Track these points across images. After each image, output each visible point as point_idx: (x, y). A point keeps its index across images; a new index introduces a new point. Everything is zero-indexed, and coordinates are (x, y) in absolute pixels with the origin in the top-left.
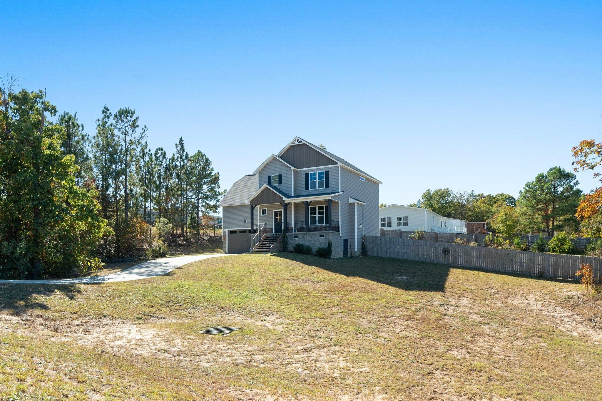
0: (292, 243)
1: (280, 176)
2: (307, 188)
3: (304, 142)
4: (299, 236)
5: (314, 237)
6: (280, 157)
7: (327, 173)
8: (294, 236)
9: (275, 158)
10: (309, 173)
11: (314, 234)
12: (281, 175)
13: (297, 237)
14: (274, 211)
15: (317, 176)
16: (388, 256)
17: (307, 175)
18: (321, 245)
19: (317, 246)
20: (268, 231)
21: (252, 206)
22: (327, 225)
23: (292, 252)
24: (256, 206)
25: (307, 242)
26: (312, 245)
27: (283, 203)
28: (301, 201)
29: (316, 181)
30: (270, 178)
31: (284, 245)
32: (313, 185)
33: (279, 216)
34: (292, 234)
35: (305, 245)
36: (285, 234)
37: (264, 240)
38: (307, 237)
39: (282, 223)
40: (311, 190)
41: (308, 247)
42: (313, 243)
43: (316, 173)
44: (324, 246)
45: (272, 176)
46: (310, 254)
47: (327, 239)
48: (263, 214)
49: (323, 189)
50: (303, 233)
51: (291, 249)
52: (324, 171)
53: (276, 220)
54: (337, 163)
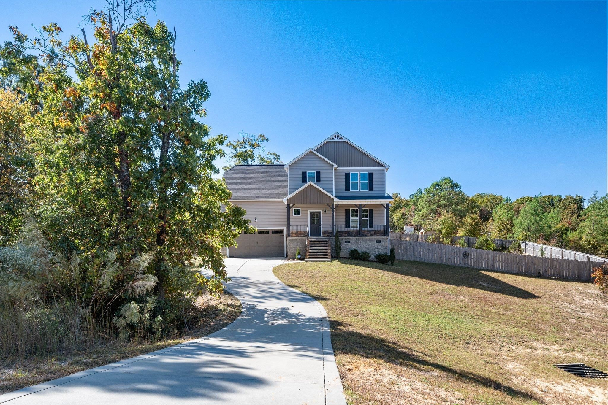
0: (346, 248)
1: (318, 174)
2: (347, 189)
3: (345, 140)
4: (351, 241)
5: (370, 242)
6: (316, 150)
7: (371, 175)
8: (344, 240)
9: (311, 152)
10: (350, 173)
11: (370, 239)
12: (319, 172)
13: (349, 242)
14: (309, 211)
15: (359, 177)
16: (413, 259)
17: (347, 175)
18: (378, 251)
19: (373, 252)
20: (302, 234)
21: (288, 205)
22: (371, 229)
23: (347, 258)
24: (294, 205)
25: (361, 247)
26: (368, 251)
27: (330, 204)
28: (353, 203)
29: (358, 182)
30: (304, 174)
31: (336, 251)
32: (355, 186)
33: (315, 217)
34: (343, 239)
35: (359, 251)
36: (338, 238)
37: (311, 245)
38: (361, 242)
39: (320, 225)
40: (352, 192)
41: (365, 253)
42: (369, 249)
43: (359, 174)
44: (381, 252)
45: (307, 172)
46: (367, 260)
47: (384, 245)
48: (295, 214)
49: (367, 192)
50: (357, 237)
51: (342, 254)
52: (368, 173)
53: (312, 222)
54: (383, 166)
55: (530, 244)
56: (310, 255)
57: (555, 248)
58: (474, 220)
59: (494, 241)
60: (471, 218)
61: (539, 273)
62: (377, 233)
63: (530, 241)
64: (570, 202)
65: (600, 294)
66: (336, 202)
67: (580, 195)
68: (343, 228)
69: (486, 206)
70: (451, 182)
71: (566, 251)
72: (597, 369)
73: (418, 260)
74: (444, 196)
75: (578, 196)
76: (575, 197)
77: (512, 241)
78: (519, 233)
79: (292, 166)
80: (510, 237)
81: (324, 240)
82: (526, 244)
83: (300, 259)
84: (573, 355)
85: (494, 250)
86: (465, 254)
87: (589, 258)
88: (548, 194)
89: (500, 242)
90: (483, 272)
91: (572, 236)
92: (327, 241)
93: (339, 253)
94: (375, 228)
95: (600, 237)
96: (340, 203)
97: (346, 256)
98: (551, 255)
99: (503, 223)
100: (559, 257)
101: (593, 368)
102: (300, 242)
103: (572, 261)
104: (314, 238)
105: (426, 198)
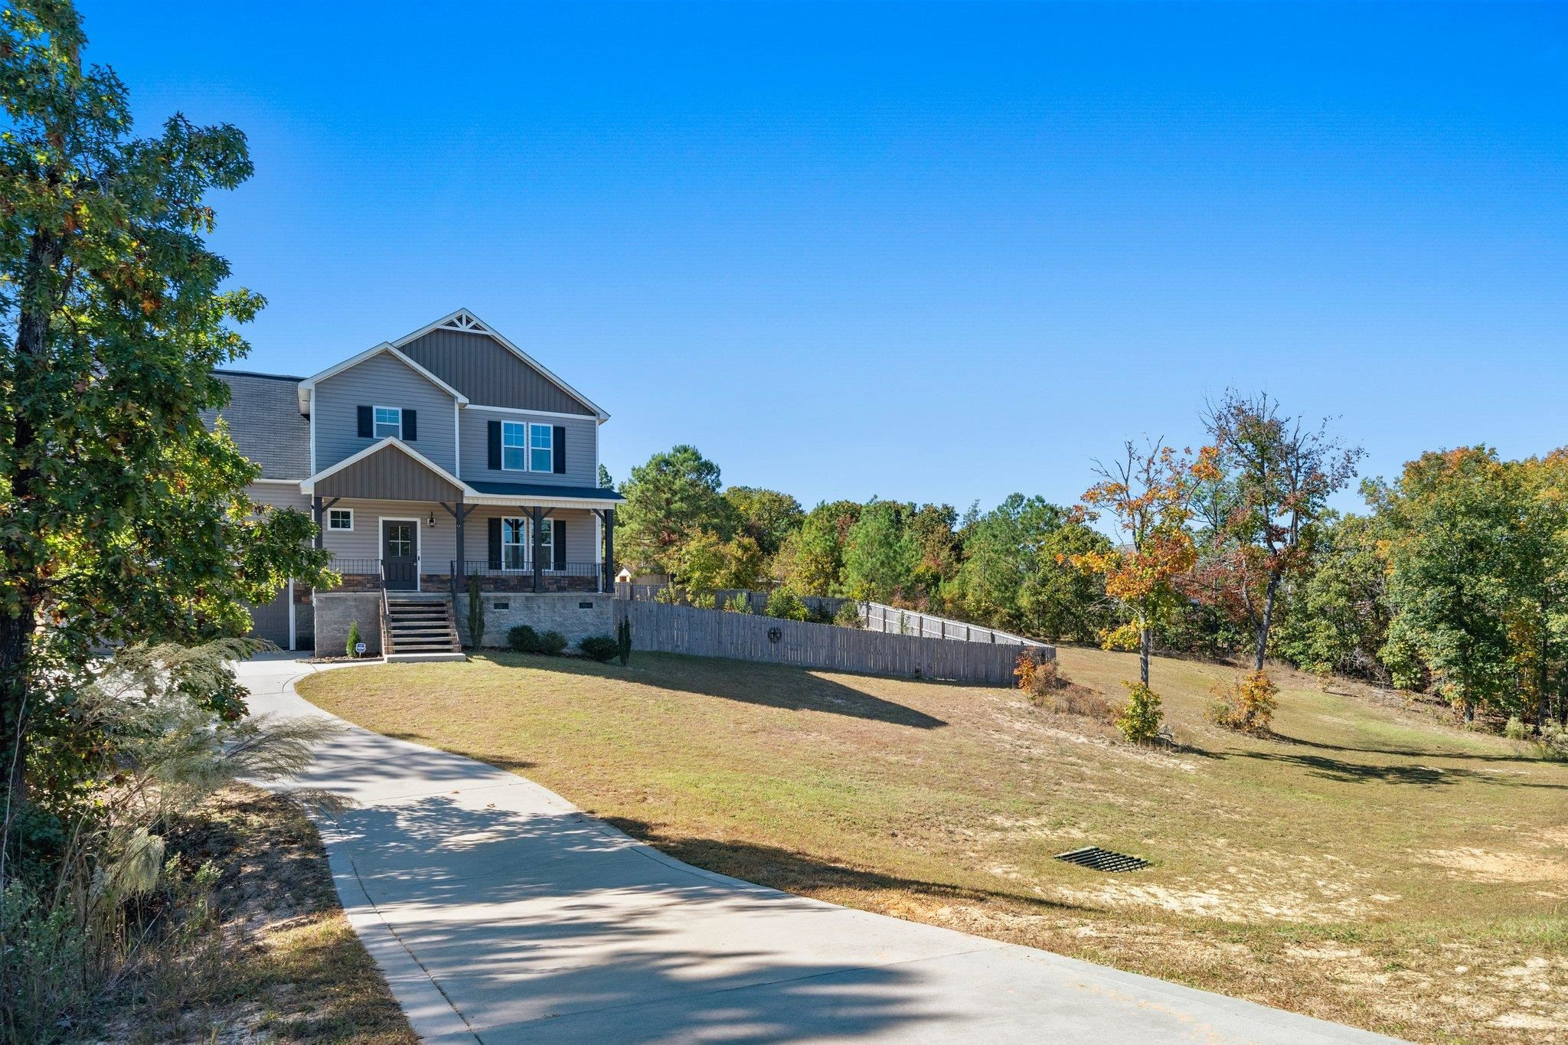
0: (500, 622)
1: (410, 417)
2: (494, 463)
3: (489, 333)
4: (512, 604)
5: (564, 608)
6: (402, 349)
7: (560, 433)
8: (492, 602)
10: (503, 422)
11: (562, 598)
12: (414, 413)
13: (506, 606)
14: (381, 519)
15: (528, 435)
17: (494, 428)
18: (585, 630)
19: (572, 632)
20: (359, 583)
21: (318, 499)
22: (560, 573)
23: (502, 650)
24: (336, 500)
25: (540, 621)
26: (558, 630)
27: (451, 504)
28: (518, 504)
29: (525, 447)
30: (364, 415)
31: (472, 630)
32: (516, 457)
33: (399, 537)
34: (488, 599)
35: (535, 629)
36: (478, 597)
37: (396, 616)
38: (539, 607)
39: (415, 559)
40: (506, 472)
41: (552, 636)
42: (561, 624)
43: (528, 428)
44: (592, 632)
45: (375, 408)
46: (559, 655)
47: (602, 613)
48: (334, 524)
49: (547, 475)
50: (528, 594)
51: (486, 640)
52: (551, 426)
53: (390, 549)
54: (592, 414)
55: (877, 607)
56: (396, 644)
57: (930, 618)
58: (745, 549)
59: (804, 601)
60: (740, 545)
61: (917, 671)
62: (575, 583)
63: (875, 601)
64: (932, 520)
65: (1031, 708)
66: (468, 498)
67: (950, 505)
68: (484, 571)
69: (760, 517)
70: (697, 457)
71: (951, 624)
72: (1122, 854)
73: (669, 648)
74: (682, 489)
75: (946, 507)
76: (940, 507)
77: (841, 601)
78: (852, 583)
79: (326, 386)
80: (834, 592)
81: (435, 601)
82: (869, 608)
83: (364, 655)
84: (1066, 832)
85: (805, 620)
86: (774, 634)
87: (993, 636)
88: (889, 499)
89: (816, 604)
90: (814, 673)
91: (949, 590)
92: (442, 605)
93: (480, 635)
94: (571, 570)
95: (996, 594)
96: (480, 502)
97: (497, 645)
98: (921, 632)
99: (816, 561)
100: (938, 634)
101: (1115, 852)
102: (357, 607)
103: (962, 642)
104: (402, 596)
105: (639, 494)
